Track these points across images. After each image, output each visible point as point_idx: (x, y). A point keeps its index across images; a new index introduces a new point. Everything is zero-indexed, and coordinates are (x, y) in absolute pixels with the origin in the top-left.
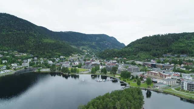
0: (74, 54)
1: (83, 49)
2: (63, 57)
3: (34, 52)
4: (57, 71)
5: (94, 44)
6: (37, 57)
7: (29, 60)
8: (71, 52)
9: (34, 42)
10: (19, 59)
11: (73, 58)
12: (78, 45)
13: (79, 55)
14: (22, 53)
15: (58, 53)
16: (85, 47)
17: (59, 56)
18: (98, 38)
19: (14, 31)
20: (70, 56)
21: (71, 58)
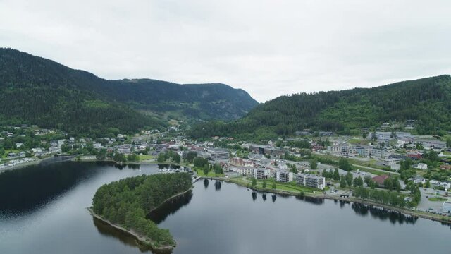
0: (145, 129)
1: (170, 117)
2: (122, 136)
3: (68, 127)
4: (107, 159)
5: (195, 106)
6: (74, 136)
7: (61, 142)
8: (140, 127)
9: (68, 107)
10: (42, 139)
11: (141, 138)
12: (160, 110)
13: (155, 132)
14: (46, 130)
15: (114, 129)
16: (175, 114)
17: (116, 134)
18: (205, 94)
19: (29, 87)
20: (137, 135)
21: (137, 137)
